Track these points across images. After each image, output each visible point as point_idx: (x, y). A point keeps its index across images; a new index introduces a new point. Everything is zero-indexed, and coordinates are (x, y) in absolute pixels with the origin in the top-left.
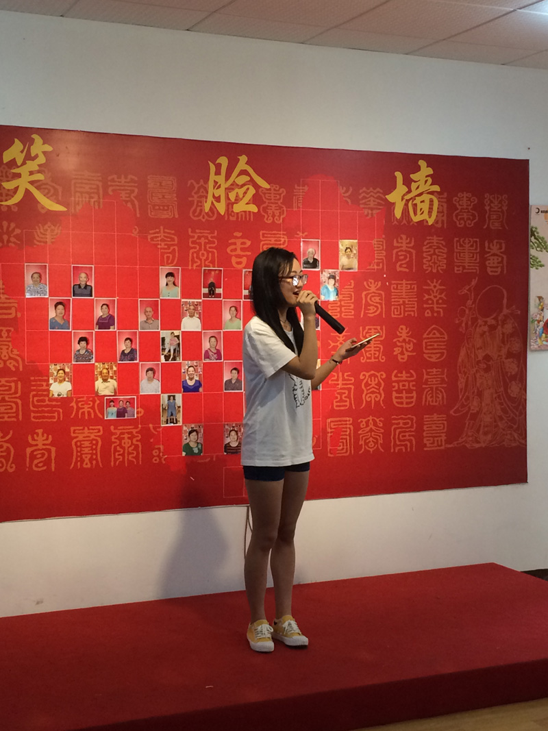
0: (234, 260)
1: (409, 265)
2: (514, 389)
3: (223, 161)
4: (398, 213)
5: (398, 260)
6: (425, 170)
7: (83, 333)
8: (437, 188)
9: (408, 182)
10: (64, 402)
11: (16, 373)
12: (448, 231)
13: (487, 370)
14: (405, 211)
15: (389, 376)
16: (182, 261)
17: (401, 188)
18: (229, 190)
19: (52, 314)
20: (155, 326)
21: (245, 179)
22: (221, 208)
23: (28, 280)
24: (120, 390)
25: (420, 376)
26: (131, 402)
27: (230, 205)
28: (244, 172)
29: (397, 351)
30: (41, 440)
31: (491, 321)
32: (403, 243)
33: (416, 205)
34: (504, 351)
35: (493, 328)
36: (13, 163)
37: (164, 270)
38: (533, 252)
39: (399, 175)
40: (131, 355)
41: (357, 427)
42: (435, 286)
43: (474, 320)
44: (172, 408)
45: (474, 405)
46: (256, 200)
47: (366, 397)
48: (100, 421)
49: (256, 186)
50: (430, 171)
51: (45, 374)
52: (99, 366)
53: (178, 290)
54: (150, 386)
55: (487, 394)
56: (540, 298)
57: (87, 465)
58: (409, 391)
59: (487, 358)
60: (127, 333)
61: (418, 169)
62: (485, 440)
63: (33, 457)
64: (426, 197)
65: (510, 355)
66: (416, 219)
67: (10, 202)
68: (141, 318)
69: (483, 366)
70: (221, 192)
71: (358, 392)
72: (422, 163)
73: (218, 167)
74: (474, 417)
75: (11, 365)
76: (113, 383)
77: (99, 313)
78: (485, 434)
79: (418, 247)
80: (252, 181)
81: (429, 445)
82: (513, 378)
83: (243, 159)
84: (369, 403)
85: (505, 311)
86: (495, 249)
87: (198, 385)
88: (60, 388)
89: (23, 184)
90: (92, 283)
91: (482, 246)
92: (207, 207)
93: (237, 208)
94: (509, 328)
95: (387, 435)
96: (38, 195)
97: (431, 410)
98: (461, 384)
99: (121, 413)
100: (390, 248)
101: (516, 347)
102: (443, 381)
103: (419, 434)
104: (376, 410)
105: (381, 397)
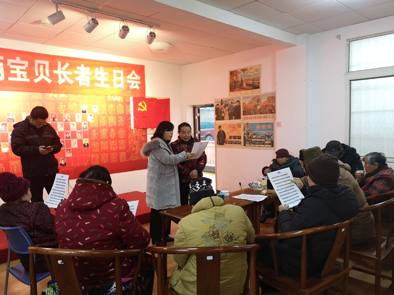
0: (60, 111)
1: (113, 112)
4: (109, 98)
5: (110, 110)
10: (7, 154)
13: (137, 140)
15: (109, 142)
19: (1, 127)
22: (55, 96)
25: (118, 142)
29: (111, 135)
32: (111, 106)
41: (100, 156)
42: (121, 118)
45: (133, 149)
47: (103, 148)
58: (115, 146)
59: (136, 136)
65: (142, 136)
66: (114, 100)
69: (135, 139)
71: (100, 147)
74: (134, 152)
78: (137, 156)
79: (115, 107)
81: (122, 160)
84: (103, 150)
88: (5, 150)
90: (14, 118)
92: (51, 96)
95: (109, 158)
98: (130, 143)
100: (107, 107)
101: (144, 133)
102: (124, 143)
103: (118, 157)
104: (106, 152)
105: (107, 148)
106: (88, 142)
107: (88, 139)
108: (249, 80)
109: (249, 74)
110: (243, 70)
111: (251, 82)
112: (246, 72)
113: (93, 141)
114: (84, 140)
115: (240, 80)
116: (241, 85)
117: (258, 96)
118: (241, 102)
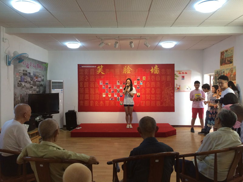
1: (154, 80)
2: (172, 98)
3: (126, 67)
4: (152, 72)
5: (152, 79)
6: (156, 66)
7: (107, 89)
8: (158, 69)
9: (154, 68)
10: (104, 98)
11: (99, 94)
12: (160, 75)
14: (153, 72)
15: (151, 95)
16: (120, 80)
17: (152, 69)
18: (126, 70)
19: (103, 87)
20: (116, 88)
21: (129, 69)
22: (125, 73)
23: (100, 83)
24: (112, 96)
25: (156, 95)
26: (113, 98)
27: (127, 72)
28: (129, 68)
29: (152, 92)
30: (102, 102)
31: (168, 88)
32: (153, 77)
33: (155, 71)
34: (170, 92)
35: (168, 89)
36: (98, 69)
37: (117, 81)
38: (175, 77)
39: (152, 67)
40: (113, 92)
41: (145, 102)
42: (158, 83)
43: (165, 88)
44: (118, 99)
45: (165, 100)
46: (130, 71)
47: (147, 98)
48: (109, 100)
49: (130, 70)
50: (157, 66)
51: (102, 94)
52: (109, 93)
53: (119, 84)
54: (115, 96)
55: (167, 98)
56: (177, 84)
57: (107, 106)
58: (154, 98)
59: (167, 93)
60: (113, 89)
61: (155, 66)
62: (167, 105)
63: (101, 104)
64: (157, 70)
65: (171, 93)
66: (155, 73)
67: (98, 73)
68: (114, 87)
69: (166, 94)
70: (125, 71)
72: (156, 65)
73: (125, 67)
74: (165, 102)
75: (98, 93)
76: (111, 95)
77: (109, 87)
79: (155, 77)
80: (130, 69)
82: (172, 96)
83: (129, 66)
85: (170, 86)
86: (168, 77)
87: (122, 96)
88: (104, 96)
89: (100, 71)
90: (108, 83)
91: (166, 77)
92: (123, 73)
93: (128, 73)
94: (171, 89)
95: (150, 104)
96: (102, 72)
97: (158, 100)
98: (163, 97)
99: (112, 99)
100: (151, 77)
101: (173, 91)
102: (160, 96)
103: (156, 104)
104: (149, 100)
105: (149, 98)
106: (139, 95)
107: (140, 93)
108: (228, 57)
109: (229, 53)
110: (226, 51)
111: (229, 59)
112: (227, 52)
113: (142, 94)
114: (138, 93)
115: (225, 58)
116: (225, 61)
117: (232, 68)
118: (225, 72)
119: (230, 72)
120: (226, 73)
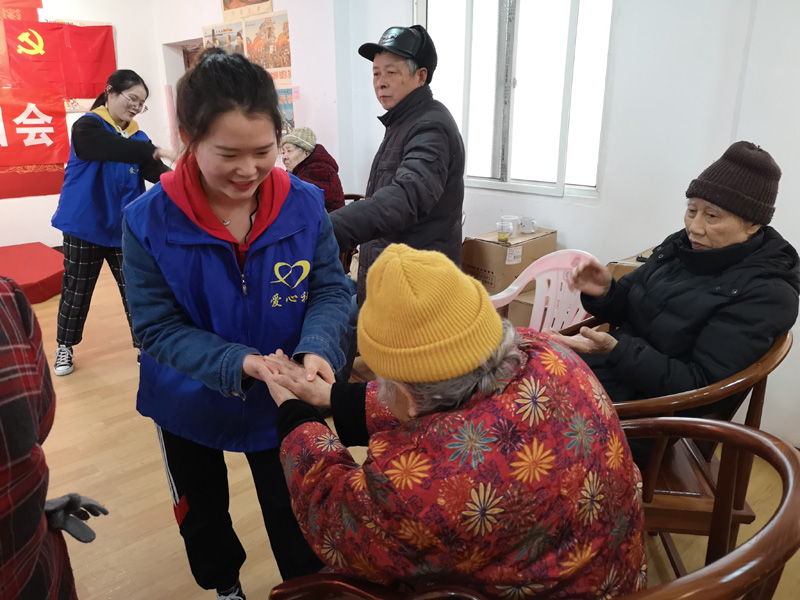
117: (270, 19)
118: (244, 36)
119: (264, 36)
120: (248, 39)
